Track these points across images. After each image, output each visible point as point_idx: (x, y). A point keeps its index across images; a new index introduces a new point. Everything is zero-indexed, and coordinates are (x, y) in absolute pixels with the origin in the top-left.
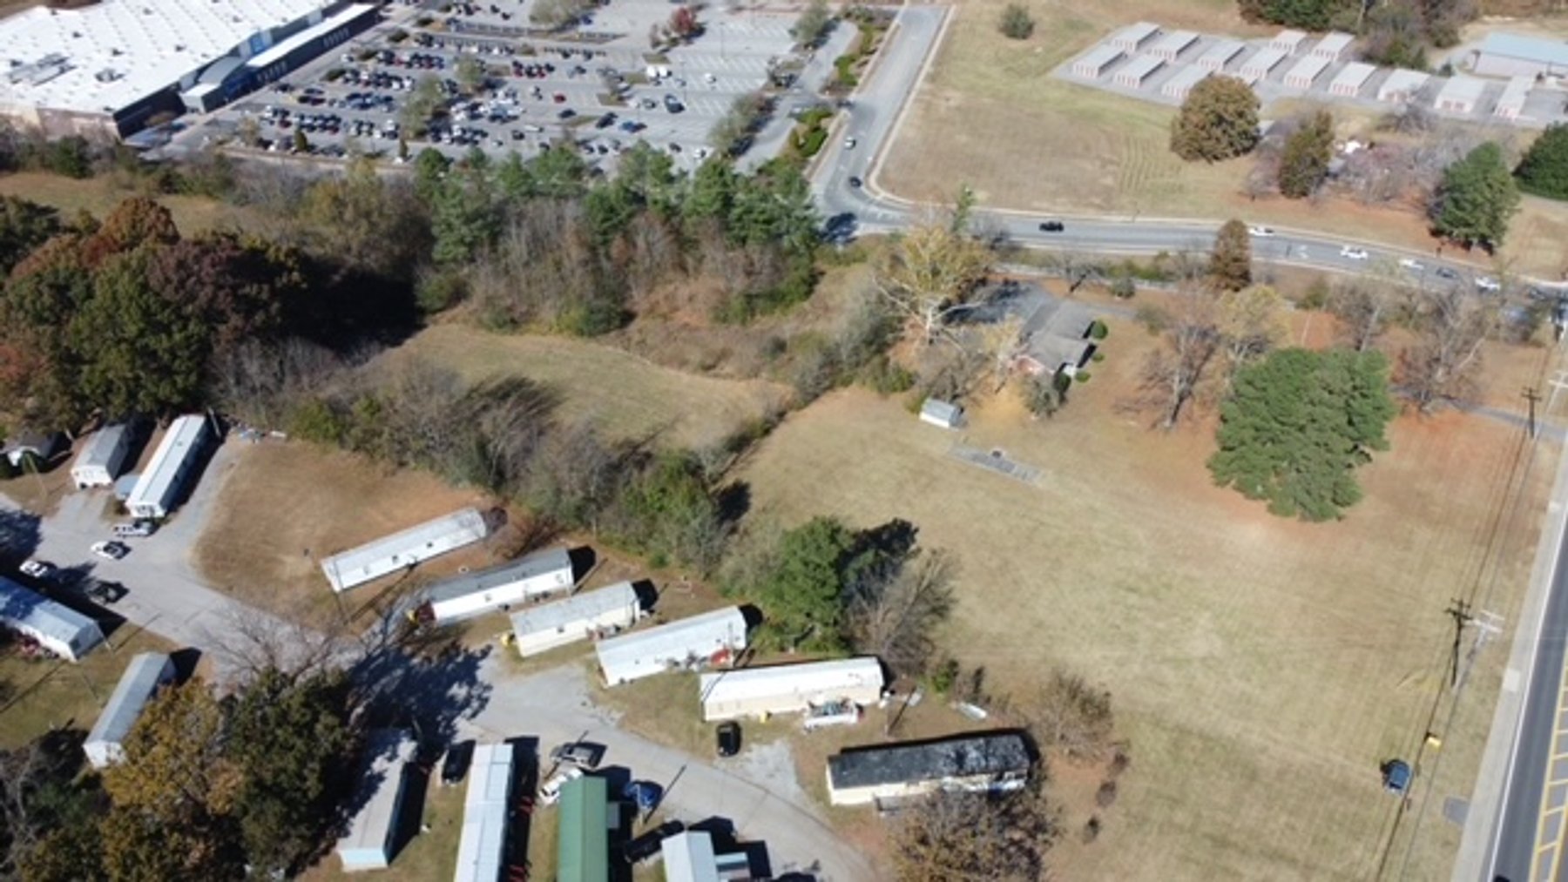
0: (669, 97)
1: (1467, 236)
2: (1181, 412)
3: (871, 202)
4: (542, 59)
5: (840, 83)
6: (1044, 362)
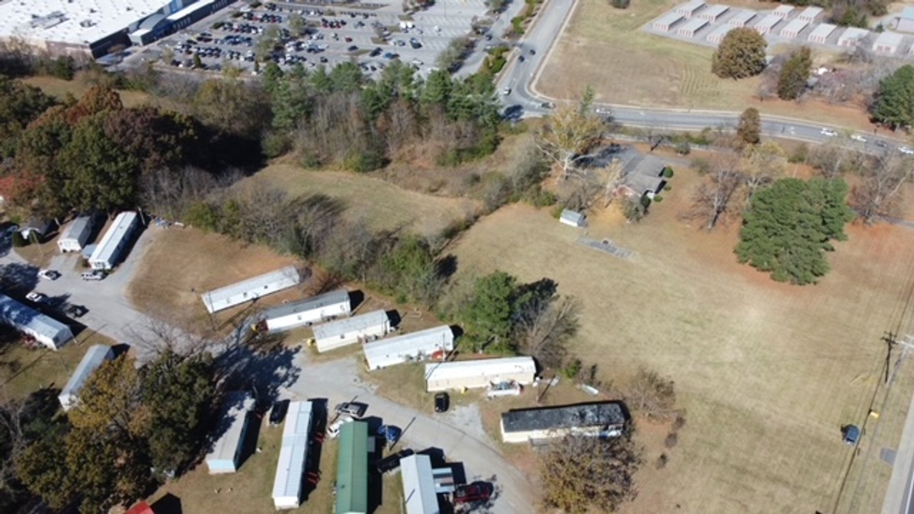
0: (413, 39)
1: (893, 122)
2: (717, 221)
3: (532, 99)
4: (339, 18)
5: (514, 32)
6: (635, 190)
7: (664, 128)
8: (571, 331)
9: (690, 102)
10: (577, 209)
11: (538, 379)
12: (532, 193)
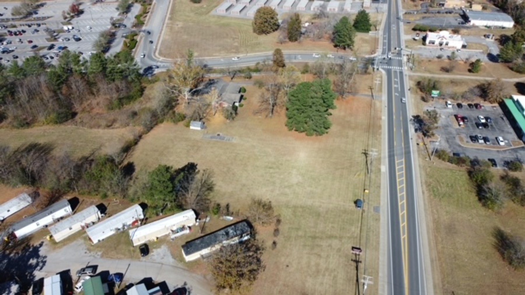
2: (274, 111)
3: (158, 61)
4: (20, 29)
5: (138, 24)
6: (228, 103)
7: (235, 66)
8: (210, 189)
9: (246, 50)
10: (198, 119)
11: (198, 220)
12: (170, 116)
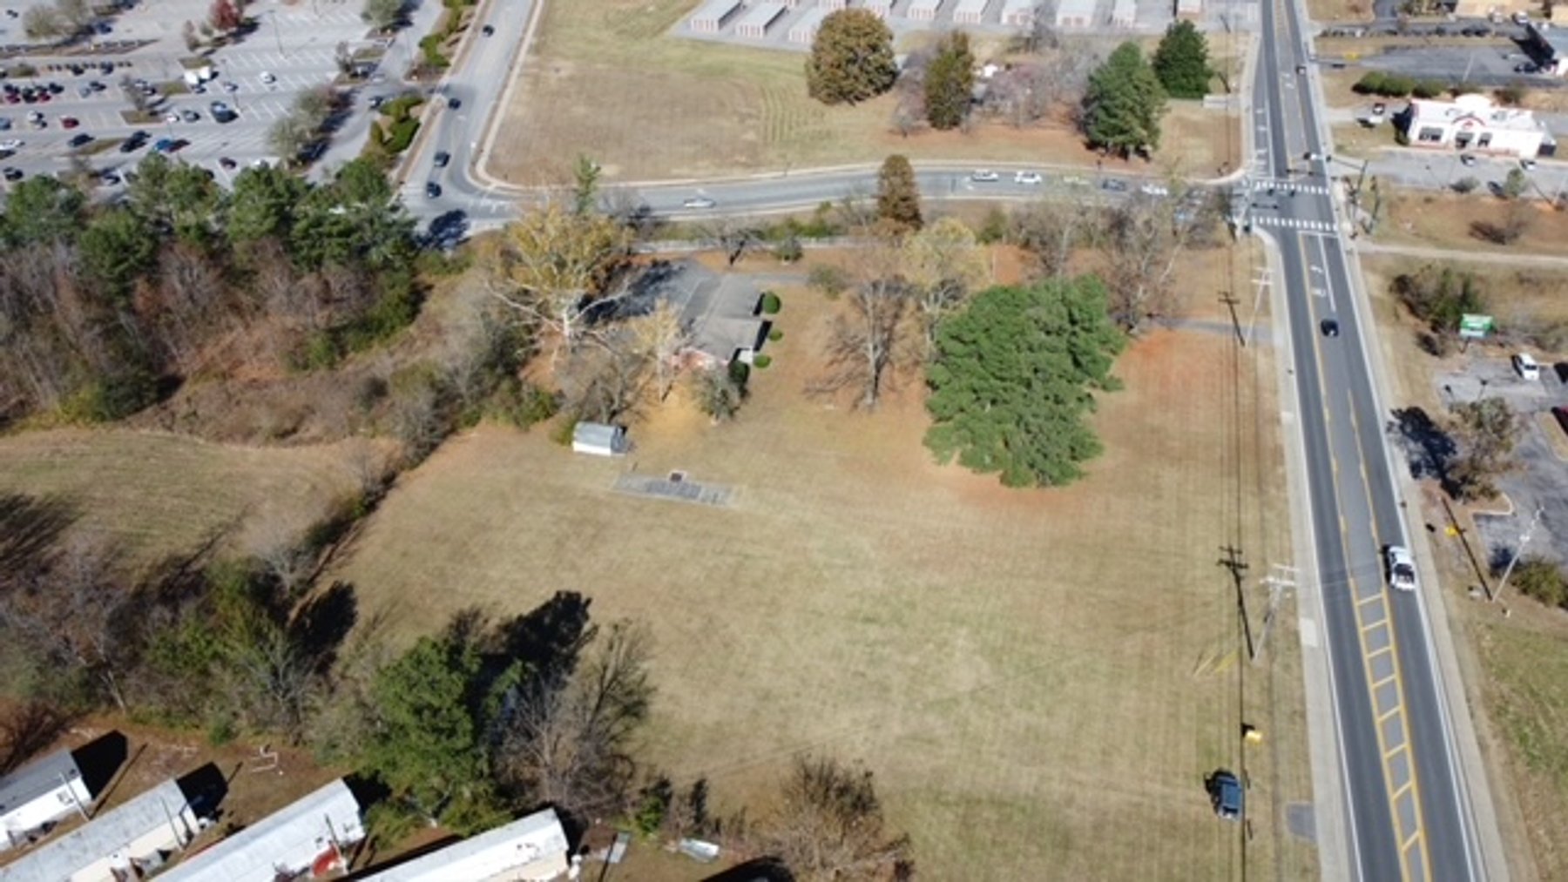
0: (215, 104)
2: (881, 385)
3: (482, 194)
4: (44, 80)
5: (428, 65)
6: (714, 353)
7: (745, 214)
8: (634, 708)
9: (783, 156)
10: (605, 419)
11: (577, 858)
12: (503, 402)
